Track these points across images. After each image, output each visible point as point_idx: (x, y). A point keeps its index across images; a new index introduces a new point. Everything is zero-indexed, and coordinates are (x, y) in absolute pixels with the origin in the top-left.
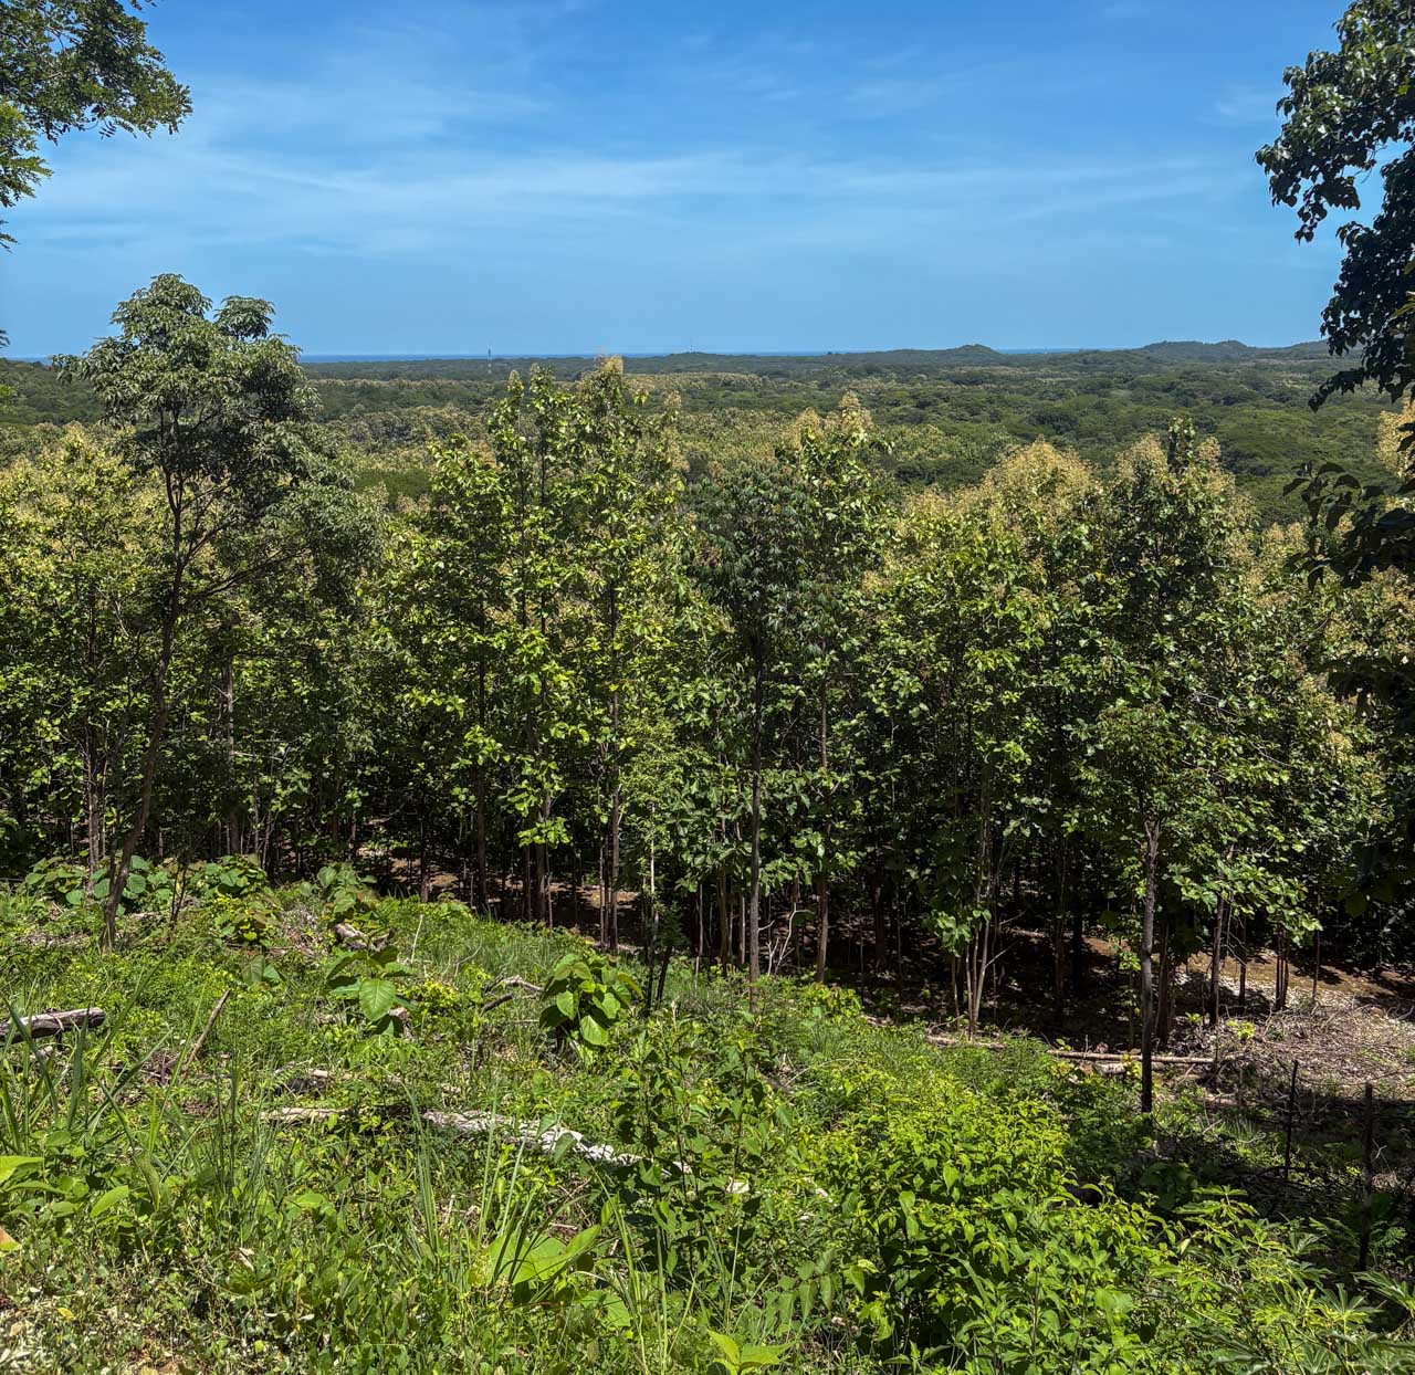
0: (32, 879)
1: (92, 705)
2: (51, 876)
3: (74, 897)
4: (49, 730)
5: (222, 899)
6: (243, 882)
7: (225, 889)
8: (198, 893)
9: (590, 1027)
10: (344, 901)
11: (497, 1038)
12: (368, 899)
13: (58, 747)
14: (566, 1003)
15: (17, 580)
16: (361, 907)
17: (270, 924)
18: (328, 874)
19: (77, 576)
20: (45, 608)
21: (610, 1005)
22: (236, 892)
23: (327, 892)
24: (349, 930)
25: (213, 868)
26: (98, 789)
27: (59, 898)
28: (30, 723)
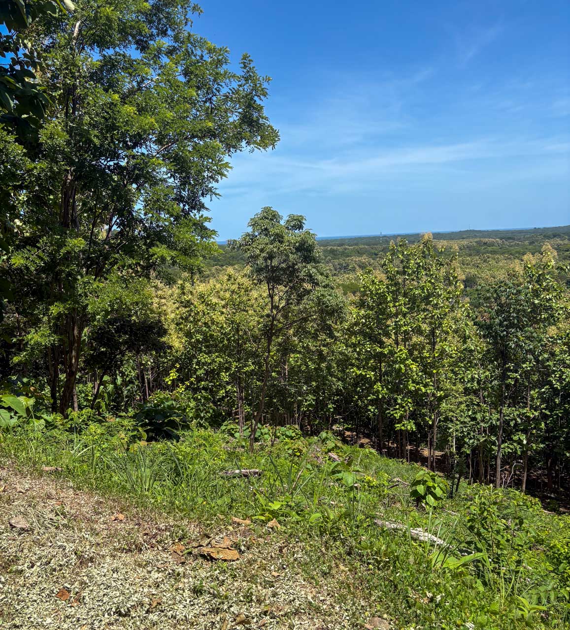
0: (223, 428)
1: (239, 369)
2: (229, 427)
3: (237, 435)
4: (225, 377)
5: (287, 440)
6: (293, 435)
7: (287, 436)
8: (278, 438)
9: (430, 499)
10: (330, 444)
11: (393, 500)
12: (340, 444)
13: (228, 383)
14: (421, 489)
15: (213, 323)
16: (336, 446)
17: (304, 450)
18: (324, 434)
19: (232, 322)
20: (222, 333)
21: (438, 492)
22: (292, 438)
23: (324, 441)
24: (333, 455)
25: (283, 429)
26: (241, 398)
27: (232, 435)
28: (218, 374)
